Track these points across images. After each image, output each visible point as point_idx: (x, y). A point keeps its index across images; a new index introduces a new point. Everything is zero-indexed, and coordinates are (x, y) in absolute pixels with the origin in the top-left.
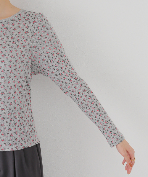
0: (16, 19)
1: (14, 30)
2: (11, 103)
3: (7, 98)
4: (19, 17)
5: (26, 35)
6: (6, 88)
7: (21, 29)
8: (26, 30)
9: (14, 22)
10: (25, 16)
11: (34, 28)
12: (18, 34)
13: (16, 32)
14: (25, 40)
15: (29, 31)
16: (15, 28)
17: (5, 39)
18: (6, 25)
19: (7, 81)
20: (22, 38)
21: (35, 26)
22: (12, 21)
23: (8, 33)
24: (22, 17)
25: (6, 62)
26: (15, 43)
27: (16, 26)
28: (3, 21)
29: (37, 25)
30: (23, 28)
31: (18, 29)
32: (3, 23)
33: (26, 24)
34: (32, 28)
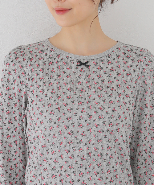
0: (114, 55)
1: (111, 70)
2: (111, 178)
3: (106, 171)
4: (117, 52)
5: (129, 78)
6: (104, 157)
7: (121, 69)
8: (128, 71)
9: (111, 60)
10: (126, 52)
11: (139, 69)
12: (117, 76)
13: (114, 74)
14: (127, 85)
15: (133, 73)
16: (112, 68)
17: (100, 83)
18: (100, 64)
19: (106, 147)
20: (124, 82)
21: (141, 67)
22: (108, 58)
23: (103, 74)
24: (121, 52)
25: (107, 118)
26: (115, 90)
27: (114, 65)
28: (96, 57)
29: (143, 66)
30: (123, 68)
31: (117, 70)
32: (95, 61)
33: (127, 62)
34: (137, 68)
